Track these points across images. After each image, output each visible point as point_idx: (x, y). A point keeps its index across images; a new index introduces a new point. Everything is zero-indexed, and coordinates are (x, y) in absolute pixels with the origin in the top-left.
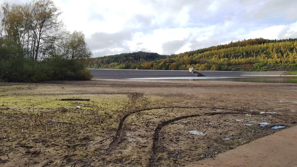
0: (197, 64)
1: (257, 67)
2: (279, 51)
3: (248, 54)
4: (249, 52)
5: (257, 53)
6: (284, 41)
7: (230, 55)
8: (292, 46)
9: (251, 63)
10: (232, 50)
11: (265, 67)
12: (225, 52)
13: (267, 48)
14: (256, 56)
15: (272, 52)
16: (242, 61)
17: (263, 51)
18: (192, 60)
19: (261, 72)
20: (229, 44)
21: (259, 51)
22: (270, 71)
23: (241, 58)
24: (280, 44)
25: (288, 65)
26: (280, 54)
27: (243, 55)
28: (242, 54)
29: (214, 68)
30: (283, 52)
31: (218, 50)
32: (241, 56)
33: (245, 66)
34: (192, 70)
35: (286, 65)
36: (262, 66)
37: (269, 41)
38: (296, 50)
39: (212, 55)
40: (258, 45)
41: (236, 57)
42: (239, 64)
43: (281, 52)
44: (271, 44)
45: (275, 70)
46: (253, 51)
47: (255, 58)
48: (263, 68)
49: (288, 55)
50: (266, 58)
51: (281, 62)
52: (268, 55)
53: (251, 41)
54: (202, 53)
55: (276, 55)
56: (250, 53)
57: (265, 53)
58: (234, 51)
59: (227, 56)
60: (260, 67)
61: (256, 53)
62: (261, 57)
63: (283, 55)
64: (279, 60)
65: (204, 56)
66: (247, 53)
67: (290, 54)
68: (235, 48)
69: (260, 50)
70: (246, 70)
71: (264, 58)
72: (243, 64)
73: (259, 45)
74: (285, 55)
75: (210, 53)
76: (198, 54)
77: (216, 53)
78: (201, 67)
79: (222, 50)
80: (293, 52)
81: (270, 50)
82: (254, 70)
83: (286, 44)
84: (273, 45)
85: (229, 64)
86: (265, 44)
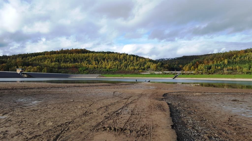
0: (30, 66)
1: (81, 71)
2: (96, 60)
3: (75, 60)
4: (76, 59)
5: (82, 60)
6: (99, 52)
7: (61, 60)
8: (104, 57)
9: (76, 67)
10: (62, 56)
11: (87, 71)
12: (56, 57)
13: (89, 56)
14: (81, 62)
15: (92, 60)
16: (70, 66)
17: (85, 59)
18: (24, 62)
19: (84, 75)
20: (60, 51)
21: (83, 59)
22: (90, 74)
23: (70, 63)
24: (97, 54)
25: (102, 70)
26: (97, 62)
27: (71, 61)
28: (71, 60)
29: (46, 71)
30: (99, 61)
31: (50, 55)
32: (70, 62)
33: (72, 70)
34: (20, 72)
35: (100, 70)
36: (85, 70)
37: (90, 52)
38: (106, 60)
39: (46, 58)
40: (82, 54)
41: (66, 62)
42: (68, 68)
43: (98, 60)
44: (91, 54)
45: (93, 73)
46: (79, 59)
47: (80, 63)
48: (86, 71)
49: (102, 63)
50: (88, 64)
51: (98, 67)
52: (89, 62)
53: (77, 50)
54: (36, 57)
55: (94, 62)
56: (77, 59)
57: (87, 61)
58: (64, 57)
59: (58, 61)
60: (83, 71)
61: (81, 60)
62: (84, 64)
63: (99, 62)
64: (96, 66)
65: (38, 59)
66: (74, 59)
67: (103, 62)
68: (65, 54)
69: (84, 58)
70: (73, 73)
71: (86, 64)
72: (71, 68)
73: (83, 54)
74: (100, 63)
75: (43, 57)
76: (32, 57)
77: (49, 58)
78: (33, 69)
79: (54, 55)
80: (105, 61)
81: (90, 59)
82: (79, 73)
83: (101, 55)
84: (93, 55)
85: (60, 68)
86: (87, 53)
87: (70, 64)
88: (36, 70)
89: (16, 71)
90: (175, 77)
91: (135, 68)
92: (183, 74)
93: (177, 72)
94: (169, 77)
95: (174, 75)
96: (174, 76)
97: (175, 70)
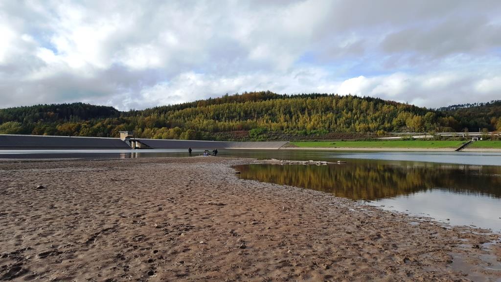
0: (163, 128)
1: (253, 134)
2: (288, 112)
3: (247, 115)
4: (249, 112)
5: (260, 114)
6: (296, 96)
7: (222, 115)
8: (304, 105)
9: (247, 129)
10: (226, 107)
11: (265, 135)
12: (215, 110)
13: (273, 106)
14: (258, 118)
15: (278, 113)
16: (233, 125)
17: (267, 110)
19: (257, 143)
20: (223, 98)
21: (262, 110)
22: (270, 141)
23: (237, 120)
24: (290, 101)
25: (294, 132)
26: (288, 115)
27: (240, 117)
28: (239, 114)
29: (186, 136)
30: (293, 114)
31: (206, 107)
32: (238, 118)
33: (238, 133)
34: (126, 138)
35: (291, 133)
36: (260, 134)
37: (277, 96)
38: (308, 111)
39: (197, 113)
40: (261, 101)
41: (230, 118)
42: (230, 129)
43: (290, 113)
44: (278, 101)
45: (277, 139)
46: (255, 110)
47: (255, 120)
48: (262, 136)
49: (298, 117)
50: (270, 121)
51: (288, 127)
52: (273, 117)
53: (253, 95)
54: (180, 111)
55: (283, 117)
56: (251, 113)
57: (269, 115)
58: (229, 109)
59: (217, 117)
60: (258, 135)
61: (258, 114)
62: (263, 120)
63: (291, 117)
64: (285, 124)
65: (184, 114)
66: (246, 112)
67: (300, 115)
68: (230, 104)
69: (264, 109)
70: (238, 139)
71: (267, 122)
72: (235, 130)
73: (264, 102)
74: (293, 118)
75: (192, 110)
76: (174, 111)
77: (202, 112)
79: (212, 107)
80: (304, 114)
81: (276, 110)
82: (249, 139)
83: (297, 101)
84: (281, 103)
85: (216, 130)
86: (271, 100)
87: (238, 122)
88: (171, 135)
89: (120, 137)
90: (463, 145)
91: (369, 128)
92: (486, 138)
93: (471, 134)
94: (447, 147)
95: (462, 142)
96: (460, 144)
97: (466, 129)
